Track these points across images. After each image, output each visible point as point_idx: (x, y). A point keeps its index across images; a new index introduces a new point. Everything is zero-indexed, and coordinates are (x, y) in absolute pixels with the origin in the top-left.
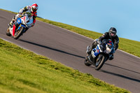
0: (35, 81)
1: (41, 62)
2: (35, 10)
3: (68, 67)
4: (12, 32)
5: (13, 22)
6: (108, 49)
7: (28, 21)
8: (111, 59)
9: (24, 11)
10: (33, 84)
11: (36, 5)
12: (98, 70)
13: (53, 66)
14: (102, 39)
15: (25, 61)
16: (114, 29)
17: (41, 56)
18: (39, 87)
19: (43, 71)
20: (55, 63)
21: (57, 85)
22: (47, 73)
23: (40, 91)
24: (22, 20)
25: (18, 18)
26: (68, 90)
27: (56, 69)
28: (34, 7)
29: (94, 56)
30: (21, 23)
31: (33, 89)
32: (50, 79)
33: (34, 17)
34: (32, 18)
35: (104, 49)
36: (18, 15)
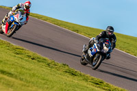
0: (12, 71)
1: (18, 52)
2: (28, 8)
3: (44, 57)
4: (4, 30)
5: (6, 19)
6: (105, 48)
7: (22, 19)
8: (109, 58)
9: (17, 8)
10: (10, 74)
11: (30, 3)
12: (95, 69)
13: (29, 56)
14: (99, 38)
15: (3, 51)
16: (112, 28)
17: (18, 46)
18: (16, 77)
19: (20, 62)
20: (31, 53)
21: (34, 75)
22: (24, 63)
23: (17, 81)
24: (15, 17)
25: (11, 16)
26: (44, 80)
27: (33, 59)
28: (27, 4)
29: (91, 55)
30: (14, 21)
31: (10, 79)
32: (27, 69)
33: (27, 14)
34: (25, 16)
35: (101, 48)
36: (10, 13)
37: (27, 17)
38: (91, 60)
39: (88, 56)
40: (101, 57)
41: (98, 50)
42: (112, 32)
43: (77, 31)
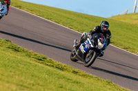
37: (8, 7)
38: (83, 56)
39: (80, 52)
40: (95, 53)
41: (92, 46)
42: (107, 27)
43: (20, 7)
